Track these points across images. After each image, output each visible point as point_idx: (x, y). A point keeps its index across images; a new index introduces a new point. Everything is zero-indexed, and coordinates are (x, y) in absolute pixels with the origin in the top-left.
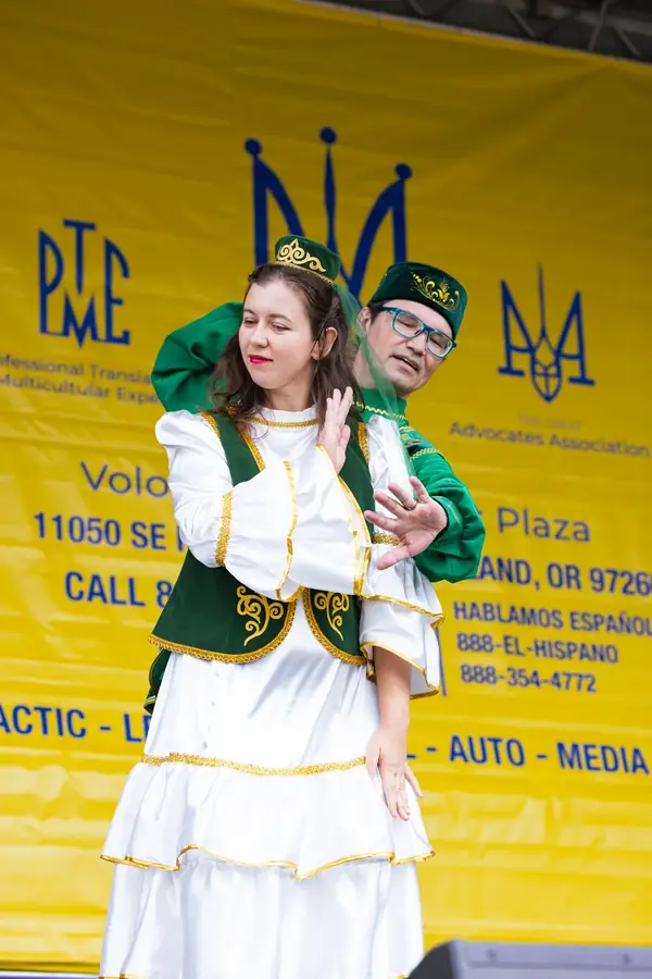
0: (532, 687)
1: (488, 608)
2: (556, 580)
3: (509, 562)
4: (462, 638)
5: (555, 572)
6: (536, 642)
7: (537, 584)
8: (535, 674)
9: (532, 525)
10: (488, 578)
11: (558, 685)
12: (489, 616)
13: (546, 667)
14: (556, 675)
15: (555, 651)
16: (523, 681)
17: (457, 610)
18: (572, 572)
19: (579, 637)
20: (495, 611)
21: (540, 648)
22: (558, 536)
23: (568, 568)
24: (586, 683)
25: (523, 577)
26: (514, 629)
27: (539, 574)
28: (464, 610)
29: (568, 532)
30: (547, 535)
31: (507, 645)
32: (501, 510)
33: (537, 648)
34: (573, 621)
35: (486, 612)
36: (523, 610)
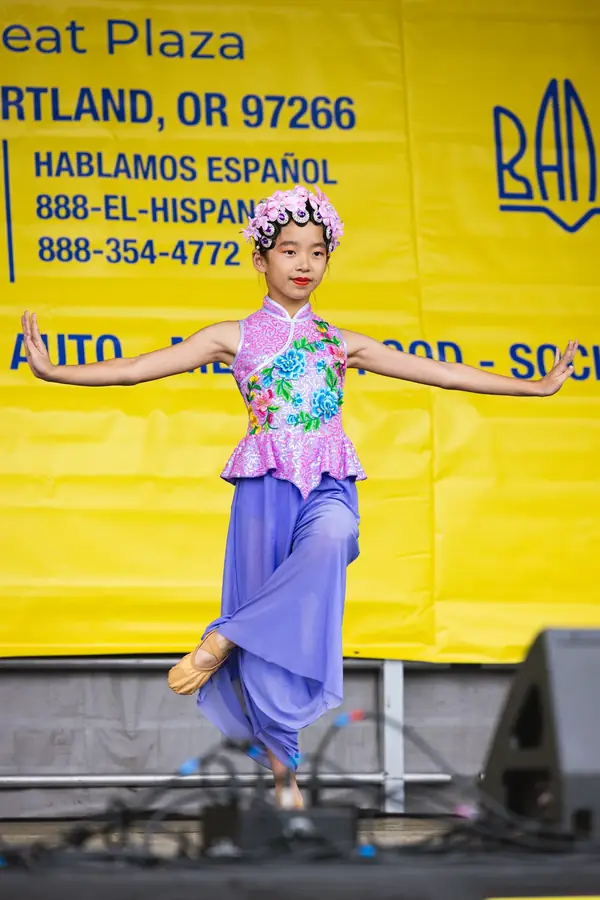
0: (143, 263)
1: (84, 159)
2: (190, 115)
3: (121, 93)
4: (44, 201)
5: (189, 102)
6: (154, 201)
7: (161, 121)
8: (150, 244)
9: (157, 41)
10: (87, 117)
11: (183, 258)
12: (85, 169)
13: (166, 235)
14: (181, 244)
15: (180, 212)
16: (130, 255)
17: (38, 163)
18: (215, 103)
19: (219, 192)
20: (94, 163)
21: (160, 210)
22: (195, 55)
23: (209, 97)
24: (223, 254)
25: (141, 113)
26: (122, 185)
27: (166, 106)
28: (49, 163)
29: (212, 47)
30: (181, 53)
31: (108, 207)
32: (111, 23)
33: (155, 209)
34: (211, 169)
35: (80, 164)
36: (137, 158)
